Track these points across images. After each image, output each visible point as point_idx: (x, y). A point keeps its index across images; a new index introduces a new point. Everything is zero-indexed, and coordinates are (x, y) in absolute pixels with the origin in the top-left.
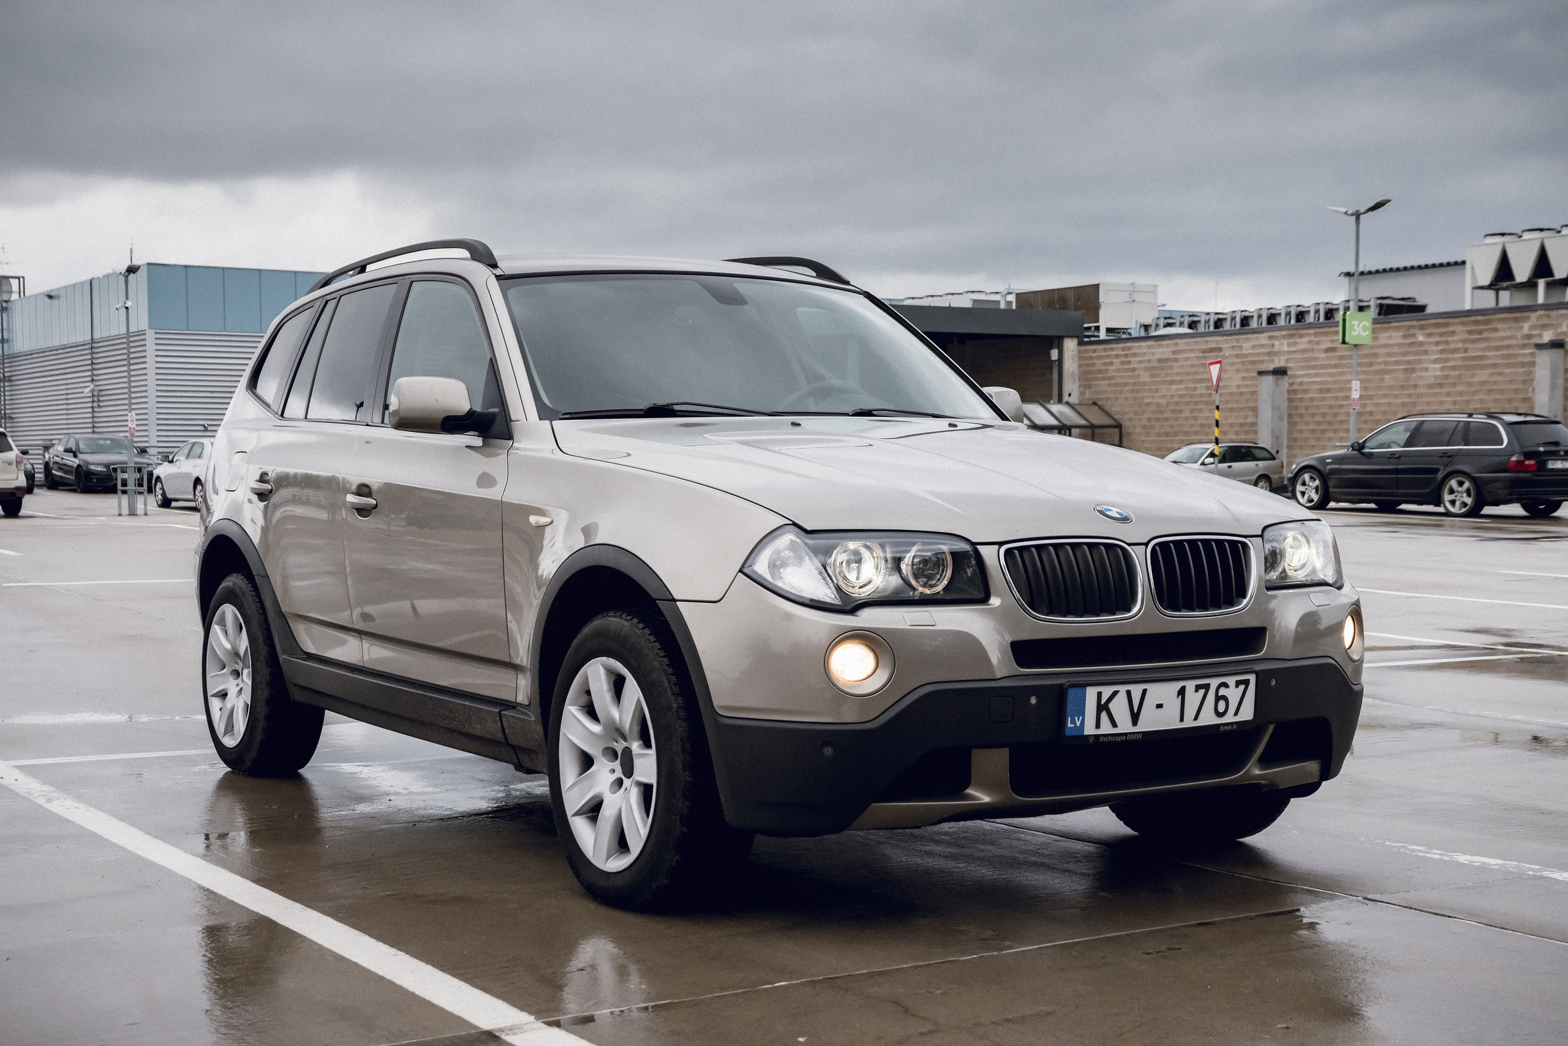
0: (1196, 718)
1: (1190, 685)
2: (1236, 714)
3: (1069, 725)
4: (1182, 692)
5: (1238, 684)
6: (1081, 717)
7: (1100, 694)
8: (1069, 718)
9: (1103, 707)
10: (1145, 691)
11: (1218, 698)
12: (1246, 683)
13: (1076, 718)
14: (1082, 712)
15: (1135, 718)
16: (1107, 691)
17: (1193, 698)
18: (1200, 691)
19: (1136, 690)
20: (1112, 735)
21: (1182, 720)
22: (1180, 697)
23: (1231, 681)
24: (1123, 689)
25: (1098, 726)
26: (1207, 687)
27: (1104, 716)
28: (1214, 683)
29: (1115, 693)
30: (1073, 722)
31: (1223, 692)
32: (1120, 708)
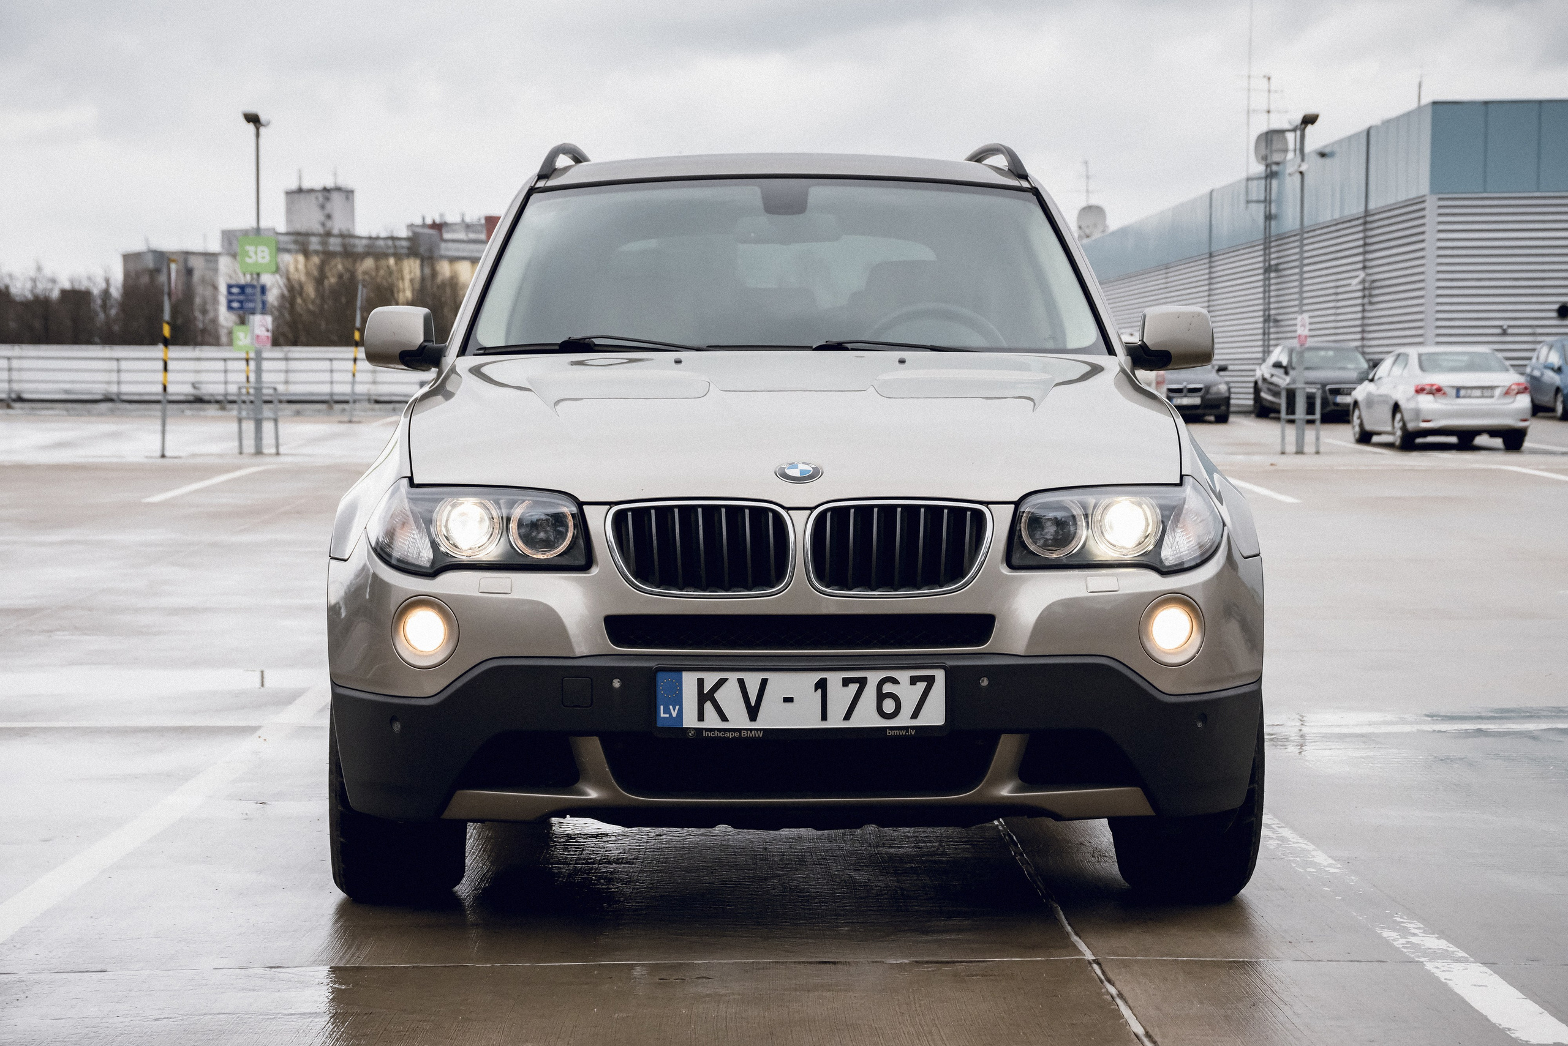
0: (847, 717)
1: (834, 679)
2: (915, 716)
3: (662, 715)
4: (822, 685)
5: (914, 680)
6: (677, 707)
7: (701, 682)
8: (662, 707)
9: (705, 697)
10: (764, 682)
11: (881, 697)
12: (931, 680)
13: (671, 707)
14: (678, 701)
15: (753, 712)
16: (710, 679)
17: (840, 696)
18: (851, 685)
19: (753, 681)
20: (719, 730)
21: (824, 717)
22: (819, 691)
23: (904, 676)
24: (733, 677)
25: (701, 717)
26: (863, 682)
27: (708, 706)
28: (873, 678)
29: (721, 682)
30: (667, 711)
31: (888, 688)
32: (730, 697)
